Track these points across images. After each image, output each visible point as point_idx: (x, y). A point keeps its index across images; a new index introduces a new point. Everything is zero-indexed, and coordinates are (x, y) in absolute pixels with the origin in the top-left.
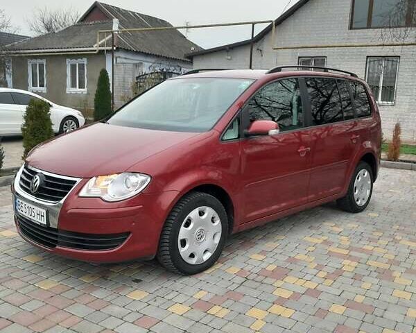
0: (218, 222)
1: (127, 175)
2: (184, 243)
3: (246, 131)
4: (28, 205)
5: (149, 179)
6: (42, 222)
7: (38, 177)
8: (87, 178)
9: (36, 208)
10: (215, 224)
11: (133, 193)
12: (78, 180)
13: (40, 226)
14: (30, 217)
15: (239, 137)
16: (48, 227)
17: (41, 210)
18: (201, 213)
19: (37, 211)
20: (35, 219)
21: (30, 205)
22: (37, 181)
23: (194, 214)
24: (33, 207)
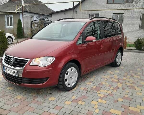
0: (76, 72)
1: (47, 57)
2: (66, 80)
3: (84, 40)
4: (9, 69)
5: (55, 59)
6: (16, 75)
7: (13, 59)
8: (32, 59)
9: (13, 70)
10: (76, 73)
11: (50, 64)
12: (29, 60)
13: (15, 76)
14: (11, 73)
15: (82, 43)
16: (18, 77)
17: (15, 71)
18: (71, 70)
19: (13, 71)
20: (13, 74)
21: (10, 69)
22: (12, 61)
23: (69, 70)
24: (11, 70)
